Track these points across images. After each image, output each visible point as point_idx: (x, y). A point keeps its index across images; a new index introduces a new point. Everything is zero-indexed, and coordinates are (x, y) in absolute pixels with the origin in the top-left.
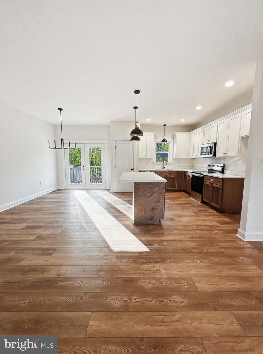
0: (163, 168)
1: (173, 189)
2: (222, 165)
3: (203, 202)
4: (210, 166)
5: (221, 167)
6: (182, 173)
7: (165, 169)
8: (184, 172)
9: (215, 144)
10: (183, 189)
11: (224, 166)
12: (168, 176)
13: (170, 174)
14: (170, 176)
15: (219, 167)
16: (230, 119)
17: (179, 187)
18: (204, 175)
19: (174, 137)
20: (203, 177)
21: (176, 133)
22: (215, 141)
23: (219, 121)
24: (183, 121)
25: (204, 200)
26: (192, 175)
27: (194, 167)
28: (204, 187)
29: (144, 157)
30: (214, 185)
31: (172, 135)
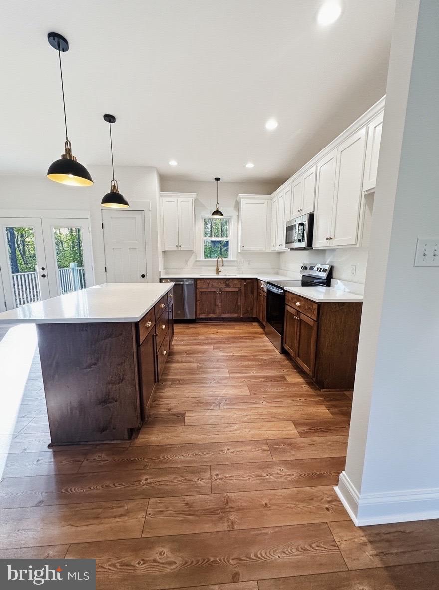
0: (218, 271)
1: (235, 316)
2: (327, 267)
3: (284, 351)
4: (305, 268)
5: (325, 270)
6: (253, 283)
7: (221, 275)
8: (257, 279)
9: (311, 217)
10: (255, 316)
11: (332, 268)
12: (223, 290)
13: (228, 286)
14: (227, 290)
15: (320, 271)
16: (341, 148)
17: (246, 312)
18: (285, 291)
19: (238, 206)
20: (285, 296)
21: (241, 196)
22: (310, 211)
23: (318, 162)
24: (251, 168)
25: (286, 347)
26: (267, 290)
27: (280, 271)
28: (285, 320)
29: (175, 248)
30: (303, 317)
31: (235, 201)
